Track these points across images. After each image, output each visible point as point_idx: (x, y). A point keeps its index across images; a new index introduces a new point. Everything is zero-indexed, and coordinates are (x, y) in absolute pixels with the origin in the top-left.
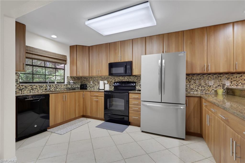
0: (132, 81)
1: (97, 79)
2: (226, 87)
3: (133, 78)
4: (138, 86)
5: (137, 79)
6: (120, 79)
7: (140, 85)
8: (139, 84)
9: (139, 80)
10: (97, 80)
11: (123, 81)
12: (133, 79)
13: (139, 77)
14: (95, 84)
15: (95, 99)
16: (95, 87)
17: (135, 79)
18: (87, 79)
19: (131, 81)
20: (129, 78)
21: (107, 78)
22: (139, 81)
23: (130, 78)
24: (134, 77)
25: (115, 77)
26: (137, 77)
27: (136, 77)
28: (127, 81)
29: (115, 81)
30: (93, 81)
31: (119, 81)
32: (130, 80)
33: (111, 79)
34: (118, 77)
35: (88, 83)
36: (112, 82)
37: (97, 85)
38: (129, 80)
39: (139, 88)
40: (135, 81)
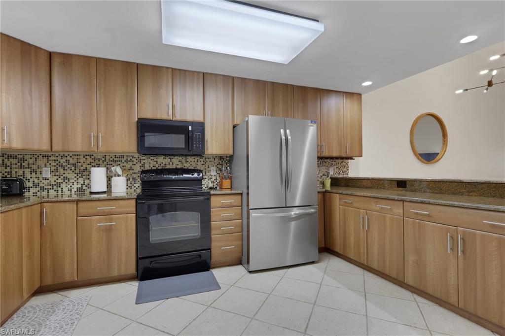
0: (193, 168)
1: (71, 161)
2: (330, 176)
3: (193, 160)
4: (207, 180)
5: (202, 163)
6: (159, 163)
7: (210, 177)
8: (207, 174)
9: (207, 166)
10: (74, 165)
11: (168, 167)
12: (194, 164)
13: (207, 160)
14: (65, 178)
15: (98, 223)
16: (63, 186)
17: (199, 163)
18: (24, 160)
19: (189, 168)
20: (184, 161)
21: (116, 159)
22: (208, 169)
23: (187, 162)
24: (197, 158)
25: (144, 158)
26: (204, 158)
27: (202, 160)
28: (179, 167)
29: (142, 168)
30: (53, 168)
31: (154, 168)
32: (187, 166)
33: (131, 163)
34: (152, 158)
35: (28, 176)
36: (134, 171)
37: (71, 181)
38: (184, 165)
39: (207, 183)
40: (198, 168)
